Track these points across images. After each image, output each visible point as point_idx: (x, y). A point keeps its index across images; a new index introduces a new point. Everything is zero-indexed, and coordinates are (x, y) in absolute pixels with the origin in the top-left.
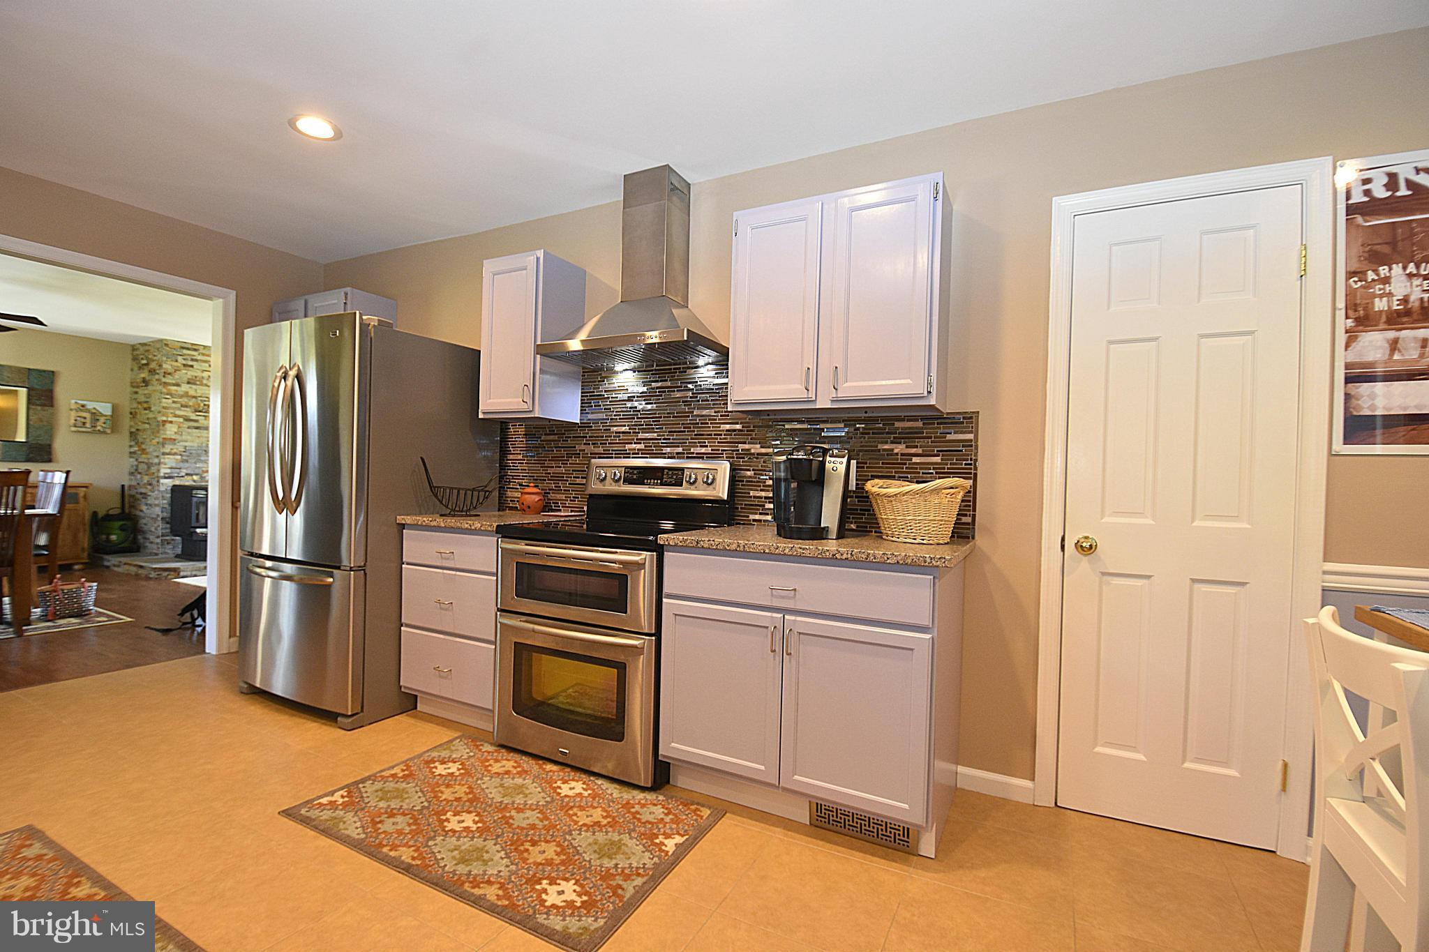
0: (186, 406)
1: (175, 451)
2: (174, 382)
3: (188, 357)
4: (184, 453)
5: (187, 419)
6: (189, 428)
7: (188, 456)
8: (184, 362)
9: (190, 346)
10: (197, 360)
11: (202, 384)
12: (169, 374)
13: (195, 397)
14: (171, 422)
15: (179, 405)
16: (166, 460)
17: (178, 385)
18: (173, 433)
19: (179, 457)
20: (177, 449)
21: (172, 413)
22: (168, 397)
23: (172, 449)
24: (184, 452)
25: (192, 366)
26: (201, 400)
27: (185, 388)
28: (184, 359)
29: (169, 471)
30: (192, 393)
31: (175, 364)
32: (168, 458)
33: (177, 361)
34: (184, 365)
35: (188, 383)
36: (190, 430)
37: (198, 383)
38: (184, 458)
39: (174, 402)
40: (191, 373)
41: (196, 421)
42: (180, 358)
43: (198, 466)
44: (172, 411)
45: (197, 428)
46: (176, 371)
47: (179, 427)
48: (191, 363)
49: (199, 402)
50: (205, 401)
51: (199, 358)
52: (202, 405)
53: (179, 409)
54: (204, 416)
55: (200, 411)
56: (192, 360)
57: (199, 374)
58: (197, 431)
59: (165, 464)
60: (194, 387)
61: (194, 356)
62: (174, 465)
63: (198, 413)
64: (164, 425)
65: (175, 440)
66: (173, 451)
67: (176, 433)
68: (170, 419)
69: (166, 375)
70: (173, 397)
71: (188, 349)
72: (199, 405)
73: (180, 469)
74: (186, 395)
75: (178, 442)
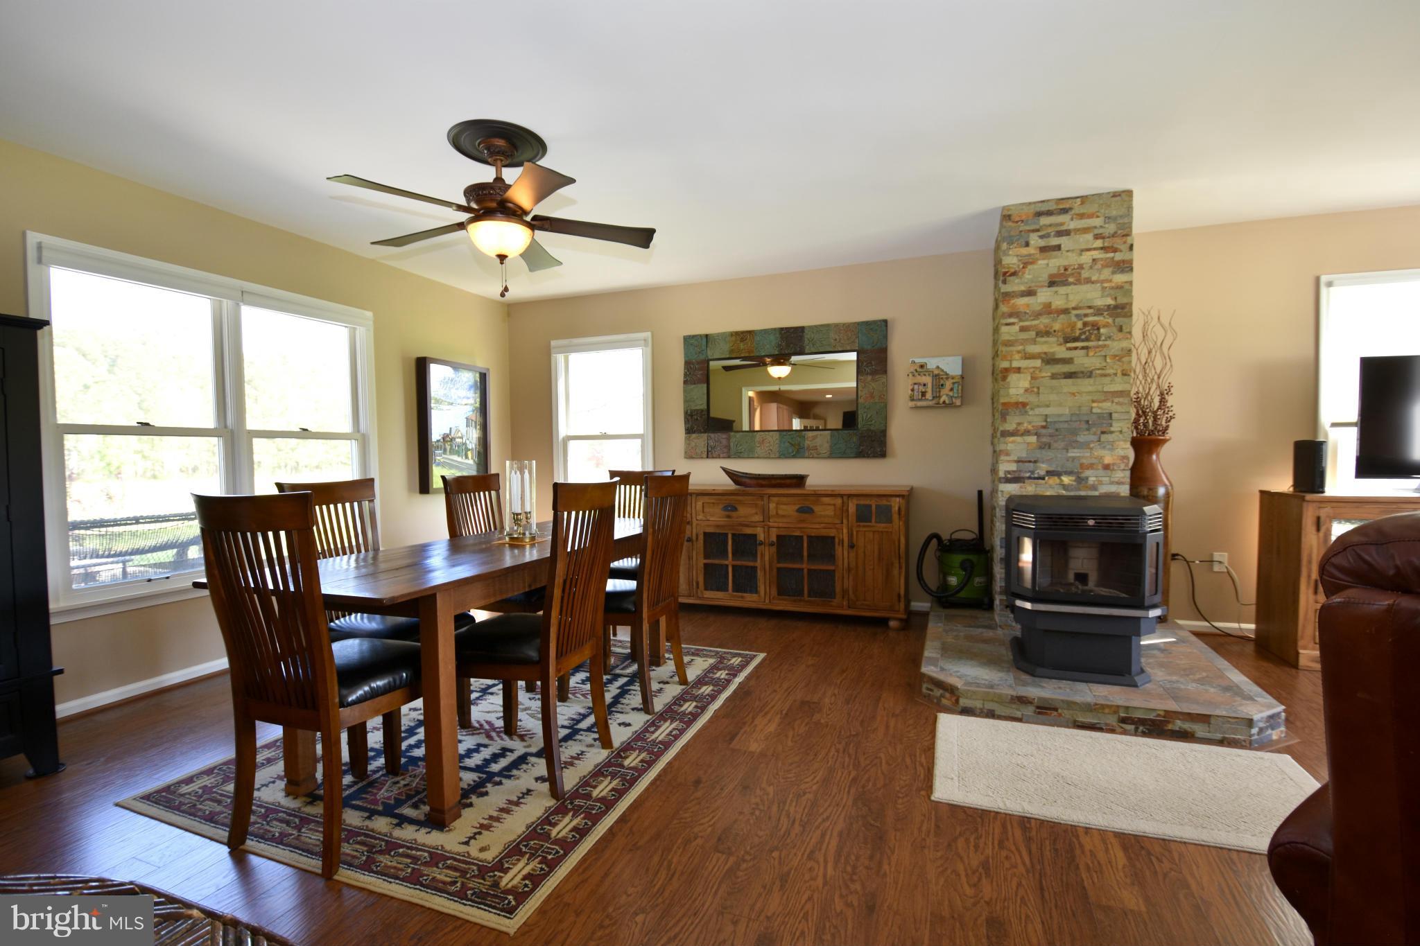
0: (1047, 333)
1: (1026, 426)
2: (1023, 288)
3: (1049, 230)
4: (1044, 431)
5: (1050, 360)
6: (1054, 376)
7: (1051, 436)
8: (1042, 243)
9: (1053, 207)
10: (1067, 233)
11: (1078, 282)
12: (1014, 274)
13: (1066, 311)
14: (1018, 370)
15: (1033, 334)
16: (1010, 447)
17: (1030, 293)
18: (1022, 391)
19: (1033, 439)
20: (1030, 423)
21: (1019, 352)
22: (1012, 320)
23: (1019, 424)
24: (1044, 427)
25: (1058, 248)
26: (1077, 316)
27: (1044, 296)
28: (1041, 237)
29: (1013, 467)
30: (1058, 303)
31: (1024, 251)
32: (1013, 442)
33: (1027, 245)
34: (1043, 250)
35: (1052, 284)
36: (1055, 382)
37: (1071, 280)
38: (1044, 440)
39: (1023, 329)
40: (1054, 264)
41: (1069, 361)
42: (1035, 240)
43: (1070, 454)
44: (1020, 348)
45: (1070, 375)
46: (1025, 265)
47: (1033, 378)
48: (1054, 241)
49: (1074, 319)
50: (1086, 315)
51: (1072, 225)
52: (1080, 325)
53: (1034, 342)
54: (1083, 348)
55: (1076, 339)
56: (1060, 234)
57: (1072, 259)
58: (1070, 381)
59: (1008, 454)
60: (1062, 290)
61: (1062, 224)
62: (1024, 455)
63: (1069, 345)
64: (1004, 378)
65: (1024, 405)
66: (1022, 428)
67: (1026, 390)
68: (1015, 364)
69: (1008, 279)
70: (1021, 320)
71: (1049, 213)
72: (1073, 327)
73: (1035, 462)
74: (1047, 310)
75: (1032, 409)
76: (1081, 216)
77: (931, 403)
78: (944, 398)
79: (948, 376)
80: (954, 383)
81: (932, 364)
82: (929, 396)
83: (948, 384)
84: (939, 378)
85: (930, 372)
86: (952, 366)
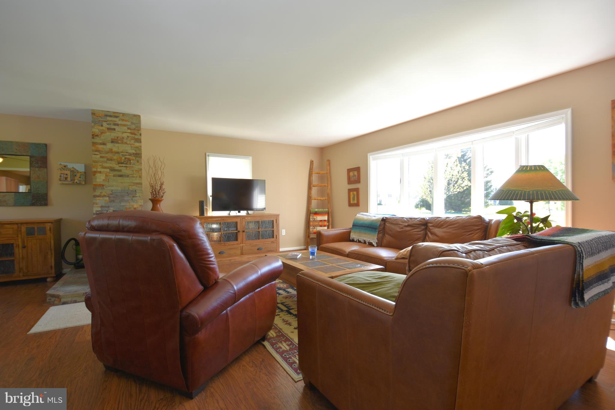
0: (111, 160)
1: (104, 193)
2: (101, 142)
3: (111, 122)
4: (111, 196)
5: (112, 169)
6: (114, 176)
7: (114, 197)
8: (108, 126)
9: (112, 114)
10: (118, 125)
11: (122, 143)
12: (97, 136)
13: (118, 153)
14: (100, 172)
15: (105, 159)
16: (98, 201)
17: (104, 144)
18: (102, 180)
19: (107, 198)
20: (106, 192)
21: (100, 165)
22: (97, 153)
23: (101, 193)
24: (111, 194)
25: (114, 129)
26: (123, 155)
27: (109, 146)
28: (108, 124)
29: (99, 209)
30: (115, 149)
31: (101, 128)
32: (99, 199)
33: (102, 126)
34: (109, 129)
35: (112, 142)
36: (115, 178)
37: (119, 142)
38: (112, 199)
39: (101, 157)
40: (113, 135)
41: (120, 171)
42: (105, 124)
43: (122, 204)
44: (101, 164)
45: (121, 176)
46: (102, 133)
47: (106, 176)
48: (113, 127)
49: (121, 156)
50: (125, 155)
51: (120, 122)
52: (123, 158)
53: (106, 162)
54: (125, 167)
55: (122, 163)
56: (115, 124)
57: (120, 135)
58: (121, 178)
59: (97, 204)
60: (117, 145)
61: (115, 121)
62: (104, 204)
63: (120, 165)
64: (94, 175)
65: (103, 185)
66: (102, 194)
67: (104, 180)
68: (99, 170)
69: (95, 137)
70: (100, 153)
71: (110, 116)
72: (121, 158)
73: (108, 207)
74: (111, 151)
75: (106, 187)
76: (123, 120)
77: (70, 183)
78: (76, 181)
79: (78, 172)
80: (81, 175)
81: (70, 166)
82: (69, 179)
83: (78, 175)
84: (74, 172)
85: (69, 169)
86: (80, 168)
